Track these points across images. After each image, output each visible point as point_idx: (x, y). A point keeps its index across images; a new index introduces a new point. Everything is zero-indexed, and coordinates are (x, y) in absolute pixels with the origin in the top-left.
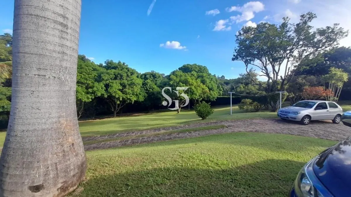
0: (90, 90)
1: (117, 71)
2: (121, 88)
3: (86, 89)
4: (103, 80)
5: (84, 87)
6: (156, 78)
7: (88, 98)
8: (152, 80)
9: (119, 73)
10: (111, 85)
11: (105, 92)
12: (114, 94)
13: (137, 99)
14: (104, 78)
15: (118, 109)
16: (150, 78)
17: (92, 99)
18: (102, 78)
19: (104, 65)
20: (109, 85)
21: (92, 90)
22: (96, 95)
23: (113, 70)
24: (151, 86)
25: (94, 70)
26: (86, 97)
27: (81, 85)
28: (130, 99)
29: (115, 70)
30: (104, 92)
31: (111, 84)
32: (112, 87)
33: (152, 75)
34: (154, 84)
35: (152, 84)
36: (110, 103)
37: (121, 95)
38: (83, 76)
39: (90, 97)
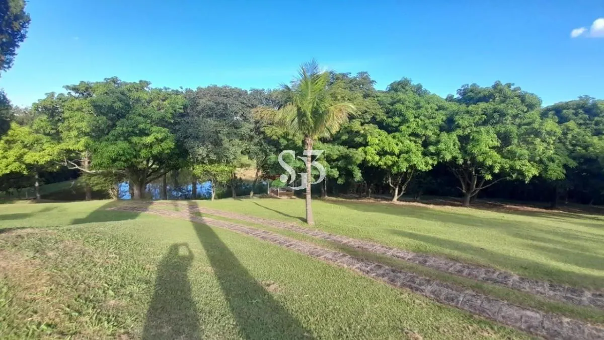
0: (432, 149)
1: (489, 106)
2: (497, 143)
3: (422, 147)
4: (458, 126)
5: (420, 142)
6: (597, 115)
7: (427, 164)
8: (582, 121)
9: (495, 108)
10: (473, 138)
11: (459, 152)
12: (480, 159)
13: (540, 174)
14: (460, 122)
15: (475, 191)
16: (574, 117)
17: (432, 165)
18: (456, 123)
19: (456, 96)
20: (469, 138)
21: (435, 147)
22: (443, 158)
23: (482, 105)
24: (580, 137)
25: (440, 108)
26: (423, 161)
27: (414, 139)
28: (521, 173)
29: (487, 102)
30: (457, 153)
31: (475, 134)
32: (477, 141)
33: (582, 107)
34: (590, 134)
35: (583, 133)
36: (459, 176)
37: (499, 161)
38: (420, 122)
39: (431, 162)
